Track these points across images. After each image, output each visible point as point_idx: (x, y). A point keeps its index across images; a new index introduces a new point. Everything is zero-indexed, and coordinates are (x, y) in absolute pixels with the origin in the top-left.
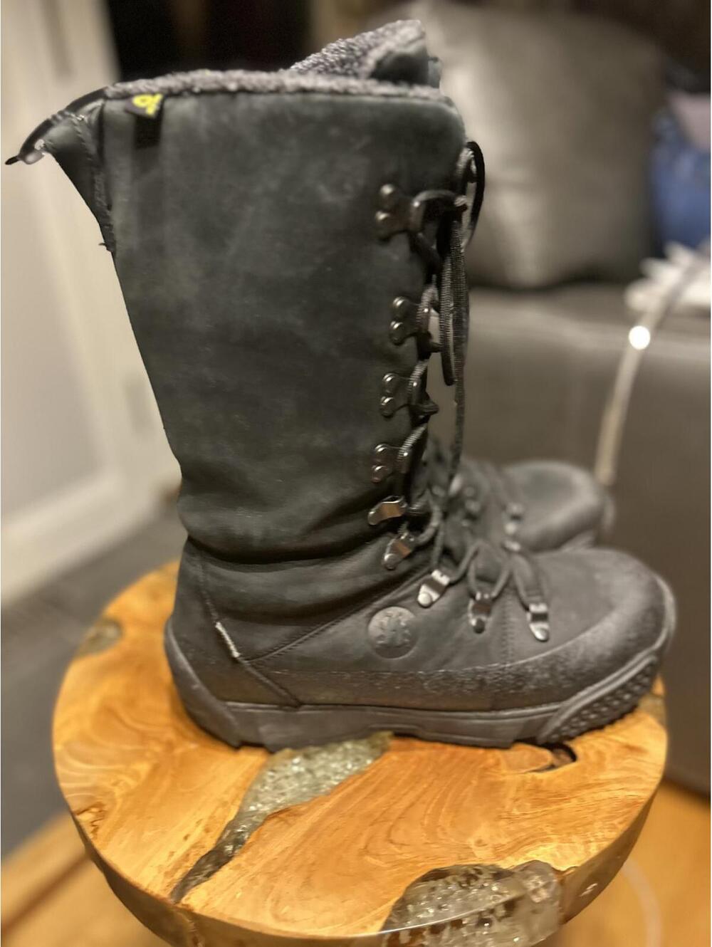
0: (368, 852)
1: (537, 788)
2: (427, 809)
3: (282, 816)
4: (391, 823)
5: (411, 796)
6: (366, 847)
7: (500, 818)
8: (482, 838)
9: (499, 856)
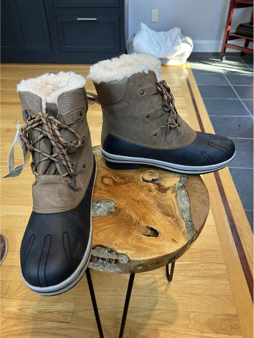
1: (140, 239)
2: (110, 231)
4: (99, 230)
5: (108, 227)
7: (125, 241)
8: (117, 243)
9: (118, 249)
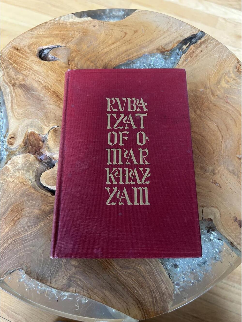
0: (135, 31)
3: (164, 50)
4: (123, 39)
5: (112, 47)
6: (135, 33)
